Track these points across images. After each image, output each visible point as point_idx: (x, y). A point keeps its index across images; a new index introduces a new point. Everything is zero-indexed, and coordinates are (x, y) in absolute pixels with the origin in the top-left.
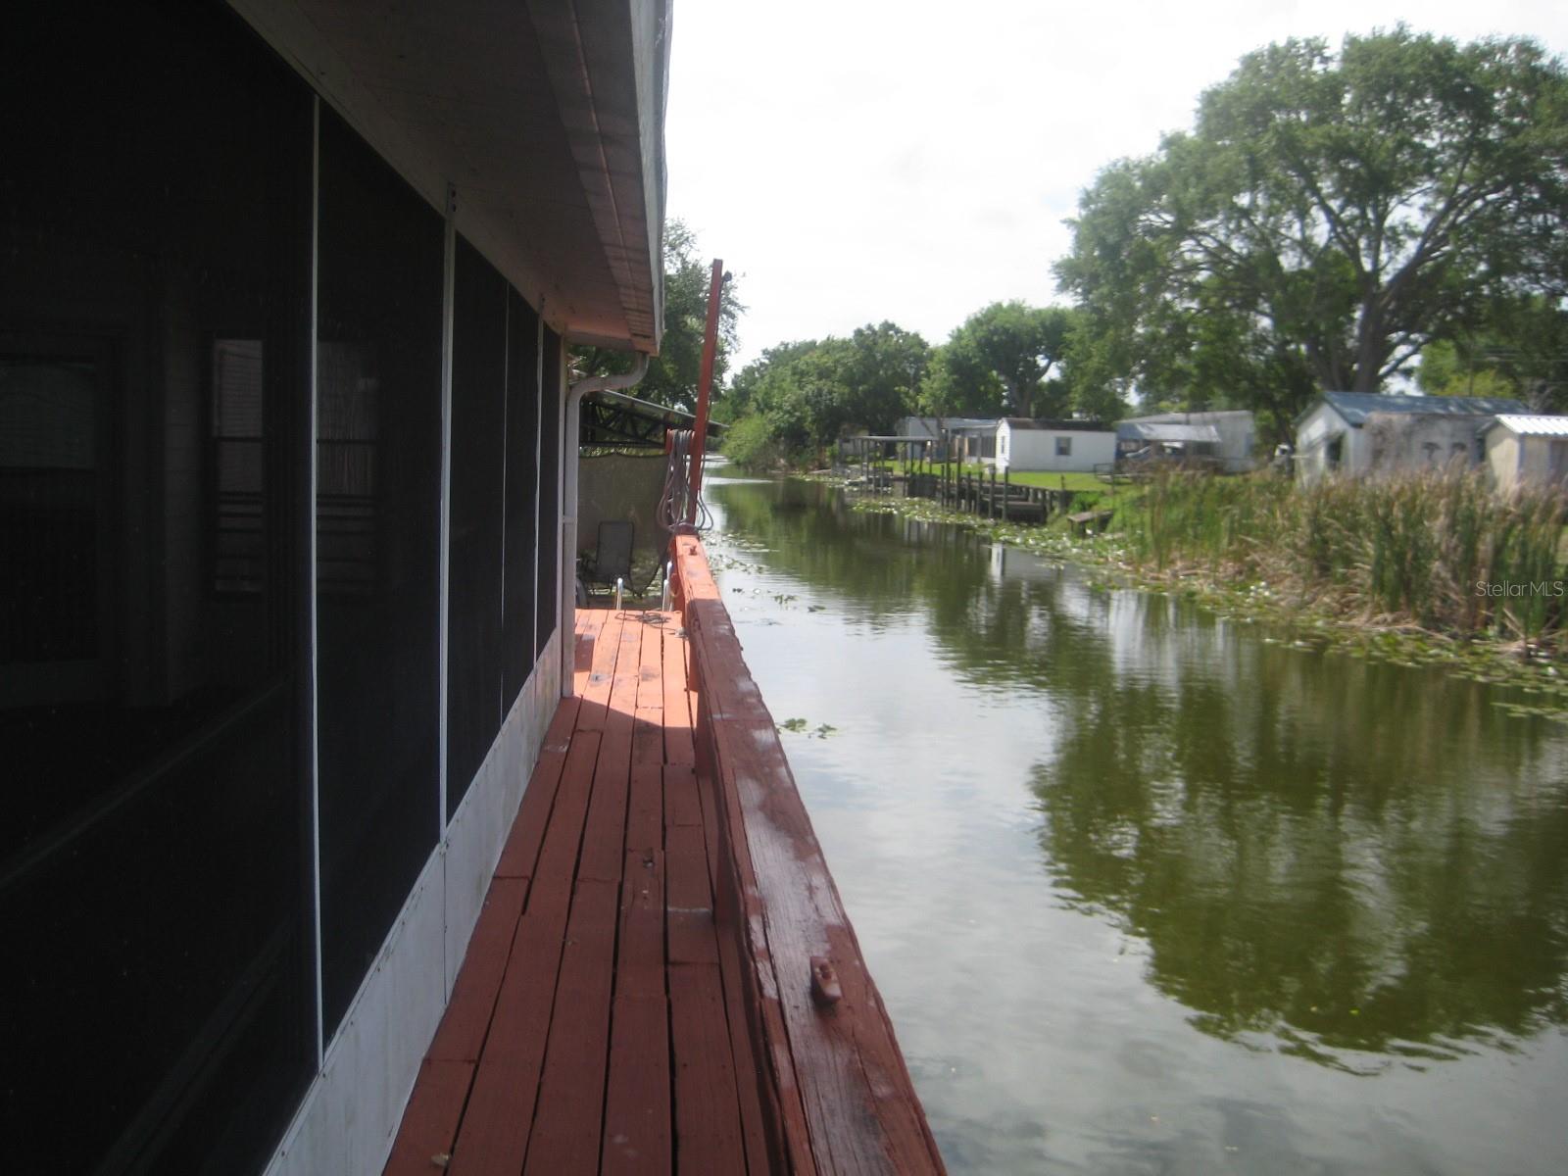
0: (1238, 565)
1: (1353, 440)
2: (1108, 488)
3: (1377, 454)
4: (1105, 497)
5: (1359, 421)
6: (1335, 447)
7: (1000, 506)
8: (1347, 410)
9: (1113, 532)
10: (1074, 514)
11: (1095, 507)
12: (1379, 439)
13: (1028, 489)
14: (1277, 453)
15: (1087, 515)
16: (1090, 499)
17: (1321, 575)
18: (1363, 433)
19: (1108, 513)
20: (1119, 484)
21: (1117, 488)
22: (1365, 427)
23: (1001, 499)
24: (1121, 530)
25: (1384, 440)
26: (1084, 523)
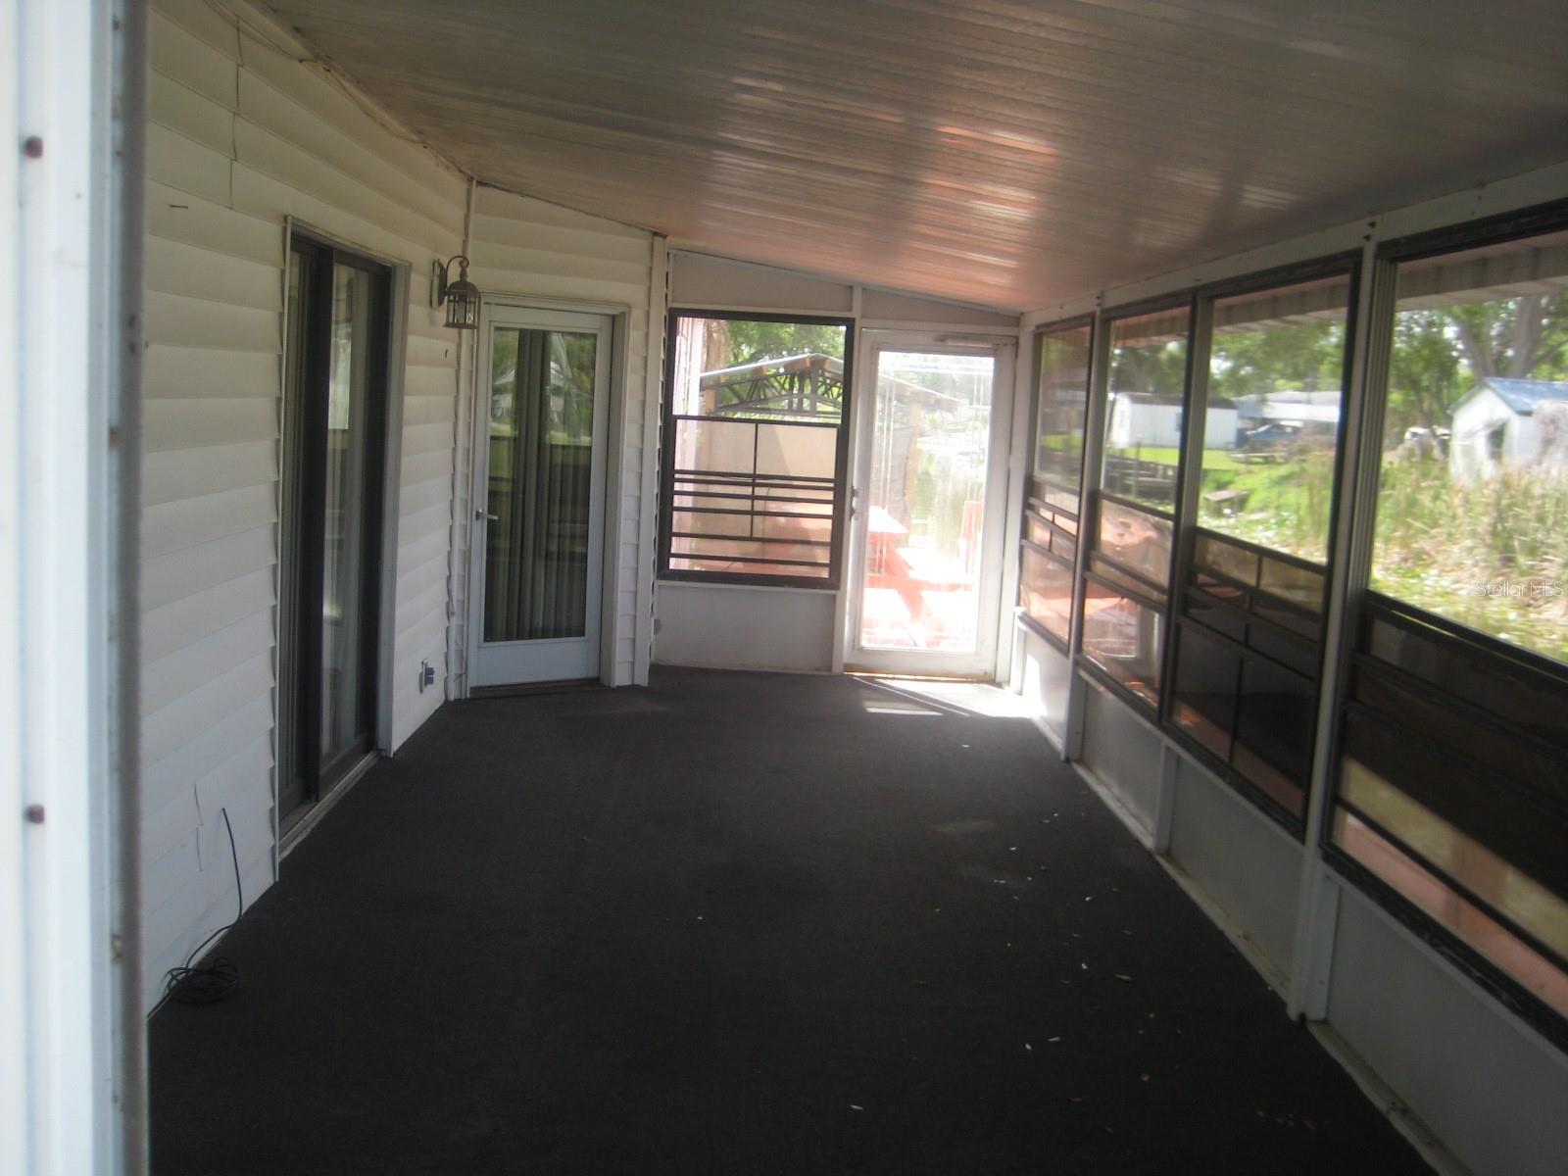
0: (1405, 551)
1: (1517, 428)
2: (1242, 467)
3: (1548, 442)
4: (1241, 477)
5: (1526, 409)
6: (1497, 436)
7: (1130, 481)
8: (1512, 397)
9: (1253, 512)
10: (1209, 492)
11: (1231, 487)
12: (1552, 428)
13: (1157, 465)
14: (1408, 436)
15: (1224, 494)
16: (1226, 478)
17: (1505, 566)
18: (1530, 422)
19: (1246, 492)
20: (1252, 463)
21: (1252, 467)
22: (1534, 415)
23: (1130, 475)
24: (1262, 510)
25: (1556, 429)
26: (1220, 502)
